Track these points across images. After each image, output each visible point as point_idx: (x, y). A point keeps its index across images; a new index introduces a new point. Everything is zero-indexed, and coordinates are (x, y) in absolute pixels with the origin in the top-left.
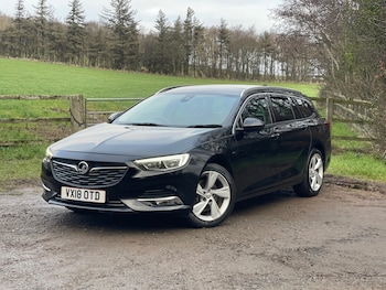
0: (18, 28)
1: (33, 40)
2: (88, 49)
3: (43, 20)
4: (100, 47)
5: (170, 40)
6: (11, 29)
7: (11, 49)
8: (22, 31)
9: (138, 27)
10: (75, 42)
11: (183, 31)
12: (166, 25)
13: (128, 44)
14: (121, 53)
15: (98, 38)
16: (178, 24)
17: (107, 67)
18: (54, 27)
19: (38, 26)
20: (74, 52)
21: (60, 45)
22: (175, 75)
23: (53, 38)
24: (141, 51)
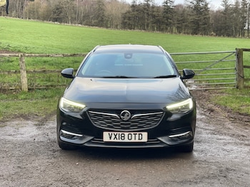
0: (133, 11)
1: (143, 18)
2: (176, 22)
3: (148, 5)
4: (183, 21)
5: (232, 13)
6: (129, 12)
7: (129, 24)
8: (136, 13)
9: (209, 6)
10: (168, 18)
11: (241, 7)
12: (228, 3)
13: (202, 18)
14: (198, 24)
15: (182, 15)
16: (237, 3)
17: (188, 34)
18: (154, 10)
19: (145, 9)
20: (167, 25)
21: (158, 21)
22: (235, 37)
23: (154, 16)
24: (211, 21)
